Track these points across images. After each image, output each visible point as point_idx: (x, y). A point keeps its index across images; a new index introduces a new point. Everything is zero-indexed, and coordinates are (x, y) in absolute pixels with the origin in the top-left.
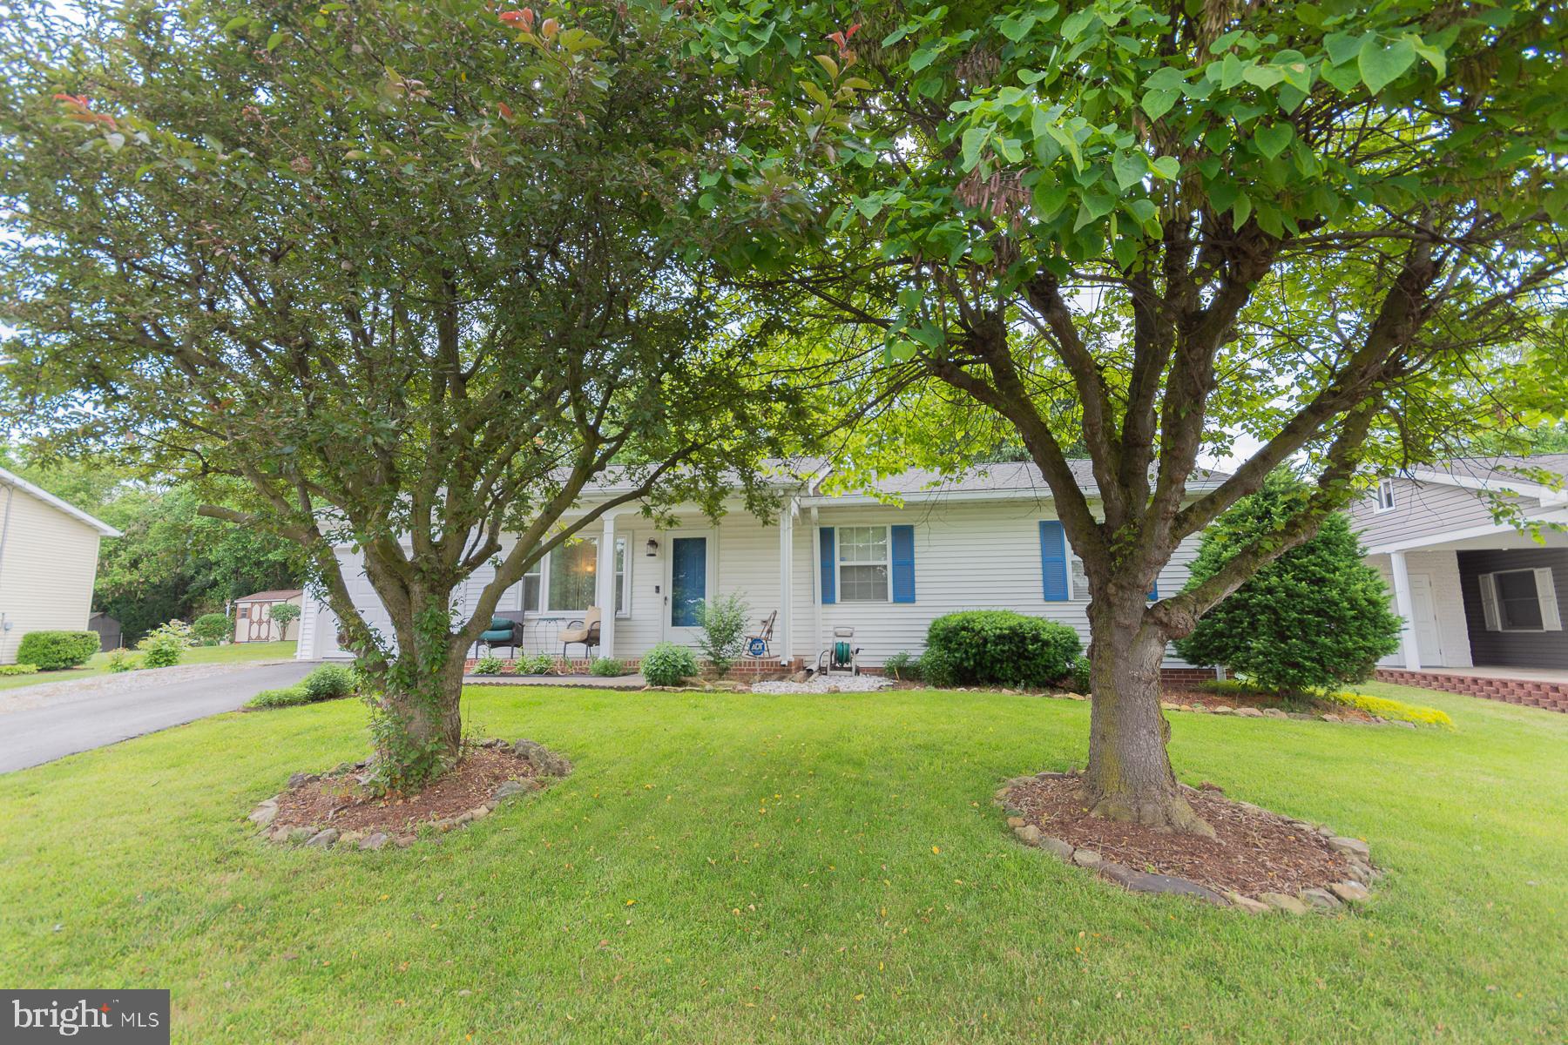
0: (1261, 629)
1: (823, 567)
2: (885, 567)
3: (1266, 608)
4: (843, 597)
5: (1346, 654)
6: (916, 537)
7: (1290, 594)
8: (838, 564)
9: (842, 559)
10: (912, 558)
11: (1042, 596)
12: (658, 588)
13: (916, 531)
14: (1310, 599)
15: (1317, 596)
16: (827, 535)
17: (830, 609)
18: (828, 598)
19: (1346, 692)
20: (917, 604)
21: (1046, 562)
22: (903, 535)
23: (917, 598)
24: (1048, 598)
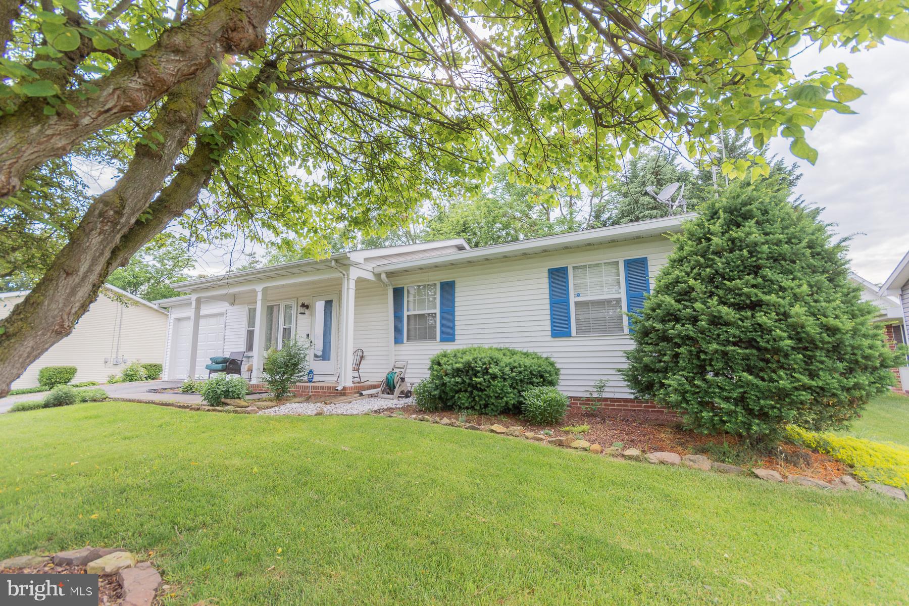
0: (682, 363)
1: (395, 316)
2: (435, 314)
3: (687, 339)
4: (408, 339)
5: (782, 395)
6: (457, 290)
7: (716, 321)
8: (406, 313)
9: (408, 311)
10: (454, 307)
11: (549, 333)
12: (308, 335)
13: (457, 285)
14: (738, 327)
15: (747, 323)
16: (398, 293)
17: (400, 347)
18: (398, 339)
19: (831, 436)
20: (456, 342)
21: (553, 304)
22: (448, 288)
23: (456, 337)
24: (554, 335)
